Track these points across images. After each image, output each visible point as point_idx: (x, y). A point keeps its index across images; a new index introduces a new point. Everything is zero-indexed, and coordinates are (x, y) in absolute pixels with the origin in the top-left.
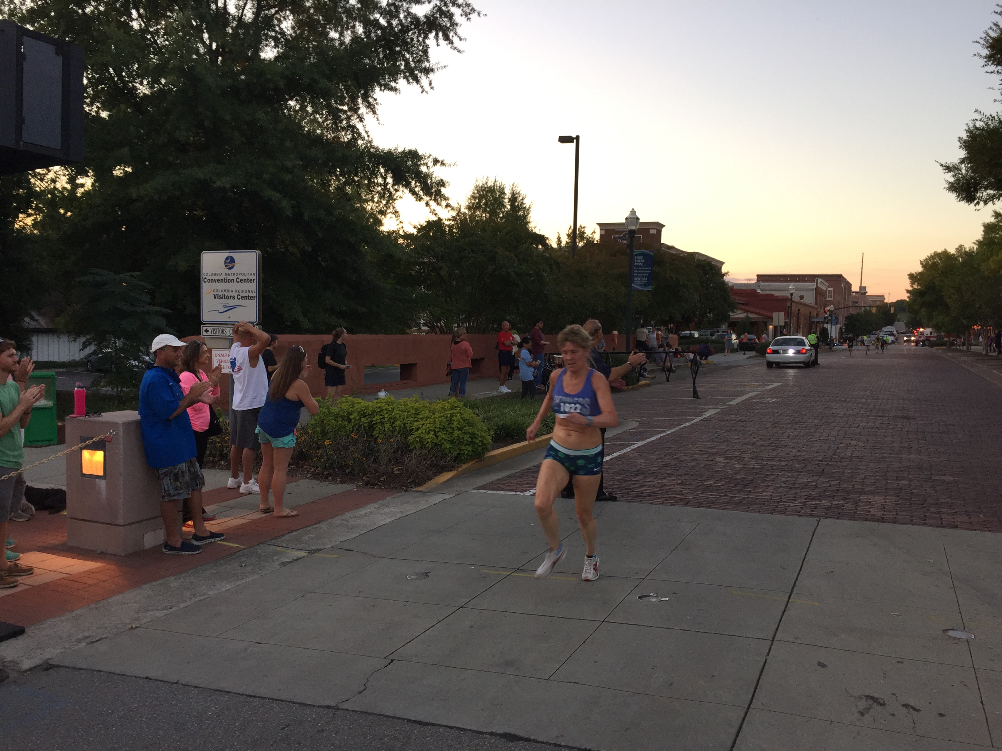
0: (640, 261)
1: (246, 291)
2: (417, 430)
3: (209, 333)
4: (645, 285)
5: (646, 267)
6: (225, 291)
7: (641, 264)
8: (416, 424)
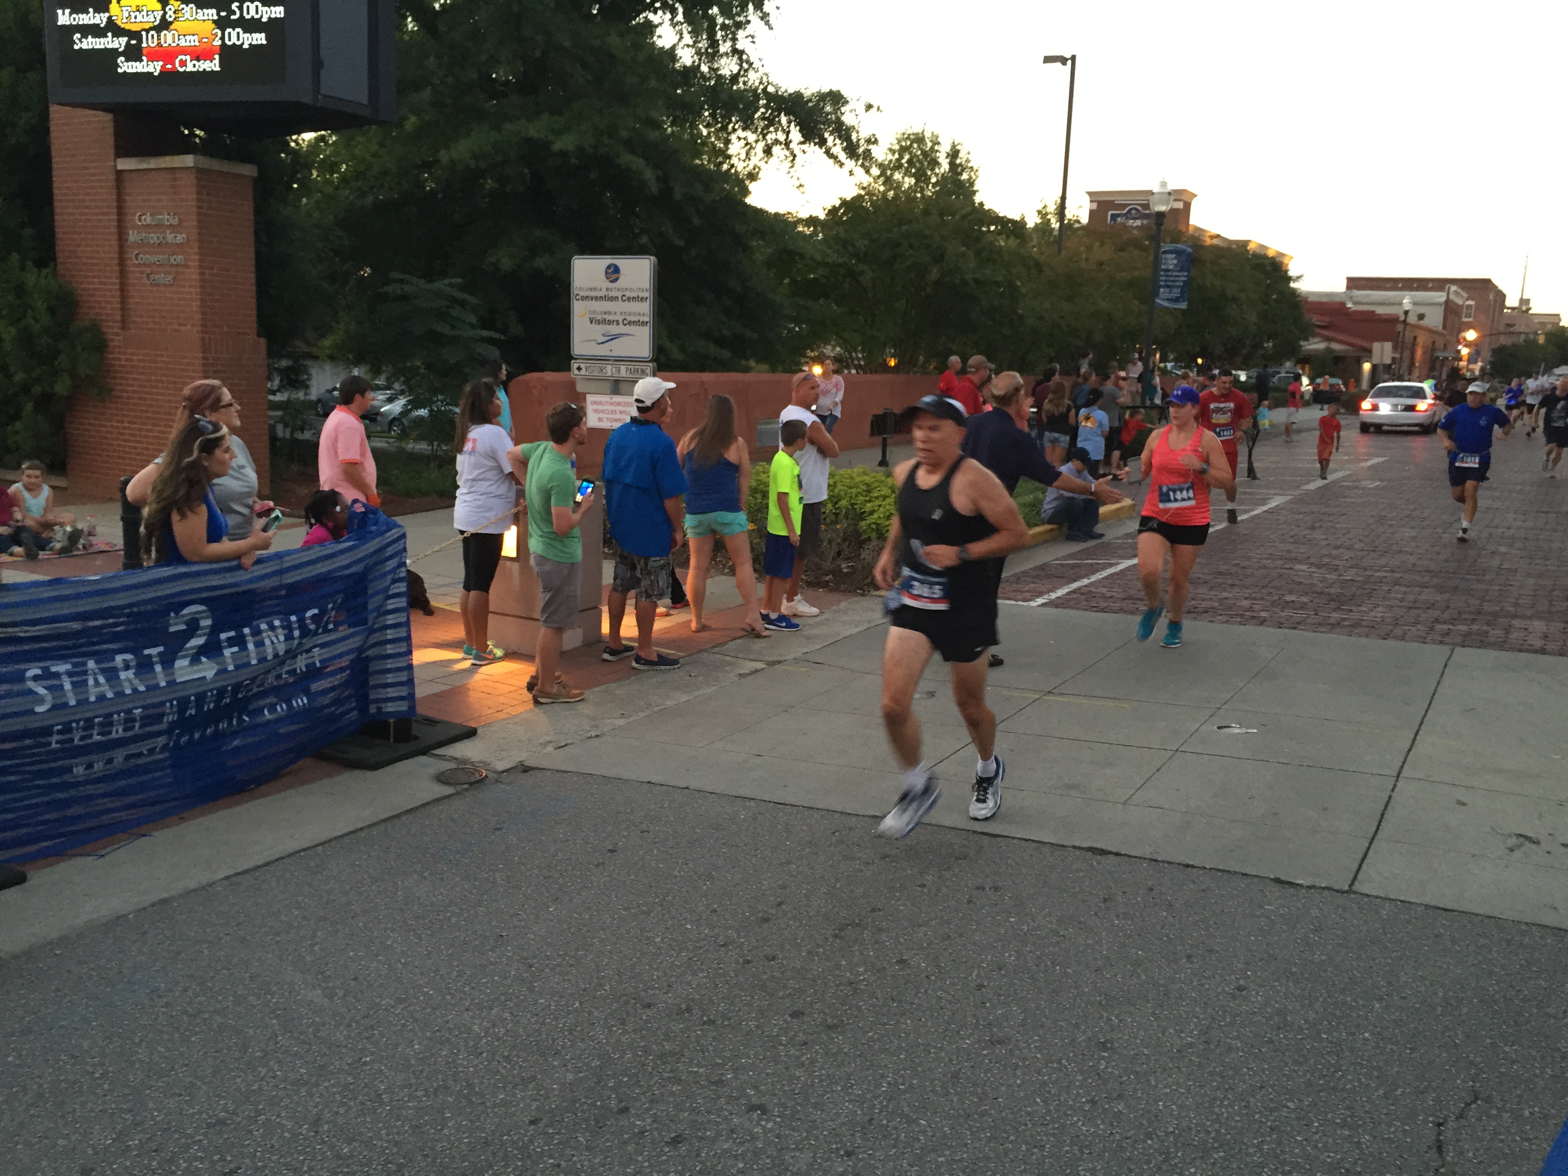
0: (1170, 262)
1: (635, 314)
2: (872, 512)
3: (583, 372)
4: (1177, 300)
5: (1180, 271)
6: (605, 313)
7: (1171, 267)
8: (869, 505)
